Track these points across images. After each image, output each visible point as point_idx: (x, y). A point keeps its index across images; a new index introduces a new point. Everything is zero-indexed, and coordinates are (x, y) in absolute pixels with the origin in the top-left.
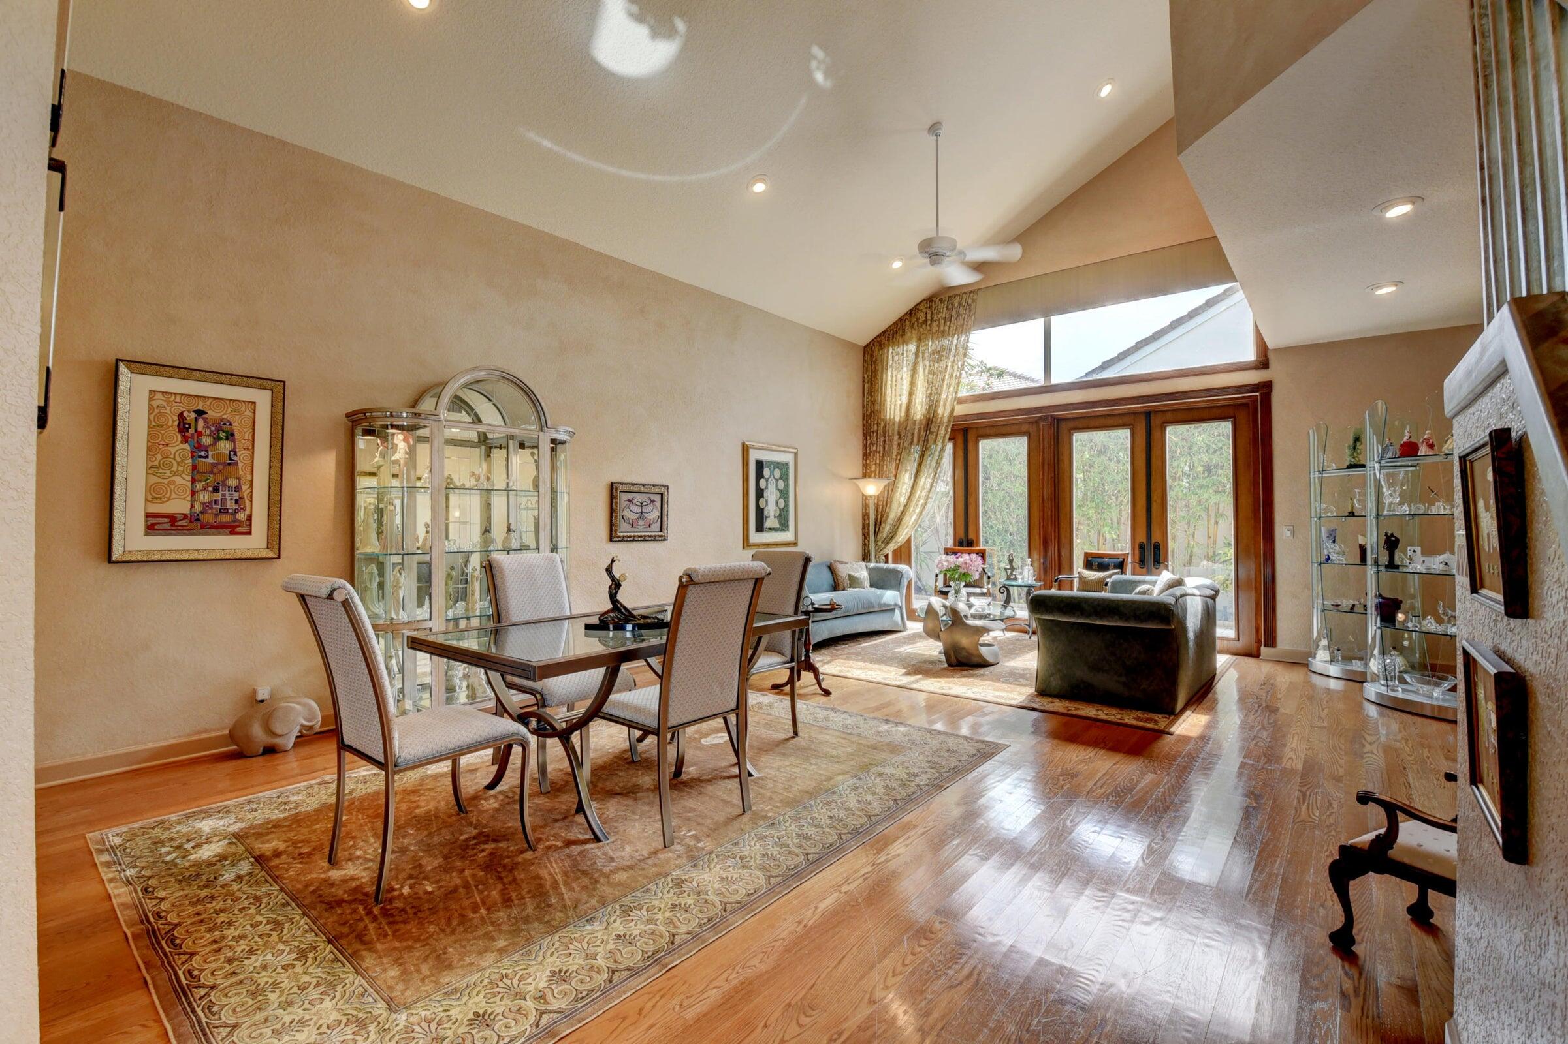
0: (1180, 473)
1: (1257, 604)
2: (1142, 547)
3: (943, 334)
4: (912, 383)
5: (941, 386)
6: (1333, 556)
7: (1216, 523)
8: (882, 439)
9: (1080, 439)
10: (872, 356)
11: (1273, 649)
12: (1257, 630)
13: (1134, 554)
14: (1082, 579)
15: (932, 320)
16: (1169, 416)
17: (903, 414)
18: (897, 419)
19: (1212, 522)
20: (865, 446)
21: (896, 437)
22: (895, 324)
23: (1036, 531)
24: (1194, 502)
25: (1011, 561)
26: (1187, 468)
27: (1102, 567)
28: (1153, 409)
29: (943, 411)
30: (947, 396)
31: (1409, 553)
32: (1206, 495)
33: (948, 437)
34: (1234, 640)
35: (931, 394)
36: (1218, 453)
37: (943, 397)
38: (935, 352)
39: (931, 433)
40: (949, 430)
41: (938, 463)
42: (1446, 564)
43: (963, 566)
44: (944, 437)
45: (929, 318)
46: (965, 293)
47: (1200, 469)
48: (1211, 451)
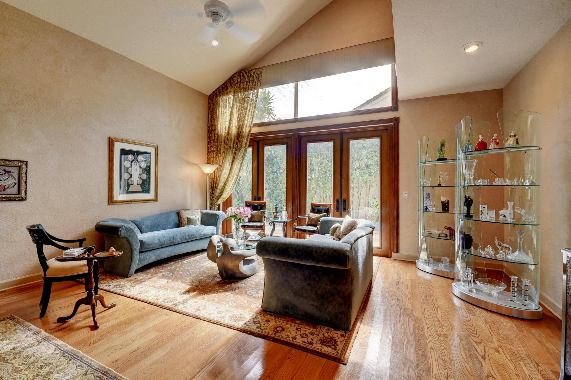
0: (356, 167)
1: (391, 230)
2: (338, 201)
3: (246, 89)
4: (231, 115)
5: (245, 117)
6: (429, 208)
7: (370, 189)
8: (216, 144)
9: (311, 146)
10: (212, 101)
11: (397, 254)
12: (390, 244)
13: (334, 204)
14: (309, 218)
15: (240, 82)
16: (352, 135)
17: (226, 131)
18: (223, 134)
19: (368, 189)
20: (208, 148)
21: (223, 143)
22: (224, 84)
23: (289, 193)
24: (361, 180)
25: (276, 209)
26: (358, 165)
27: (319, 212)
28: (344, 132)
29: (246, 131)
30: (248, 121)
31: (480, 209)
32: (366, 177)
33: (248, 144)
34: (379, 248)
35: (239, 121)
36: (371, 159)
37: (246, 122)
38: (243, 99)
39: (240, 141)
40: (249, 140)
41: (243, 157)
42: (505, 216)
43: (239, 214)
44: (246, 144)
45: (239, 81)
46: (257, 69)
47: (364, 166)
48: (368, 158)
